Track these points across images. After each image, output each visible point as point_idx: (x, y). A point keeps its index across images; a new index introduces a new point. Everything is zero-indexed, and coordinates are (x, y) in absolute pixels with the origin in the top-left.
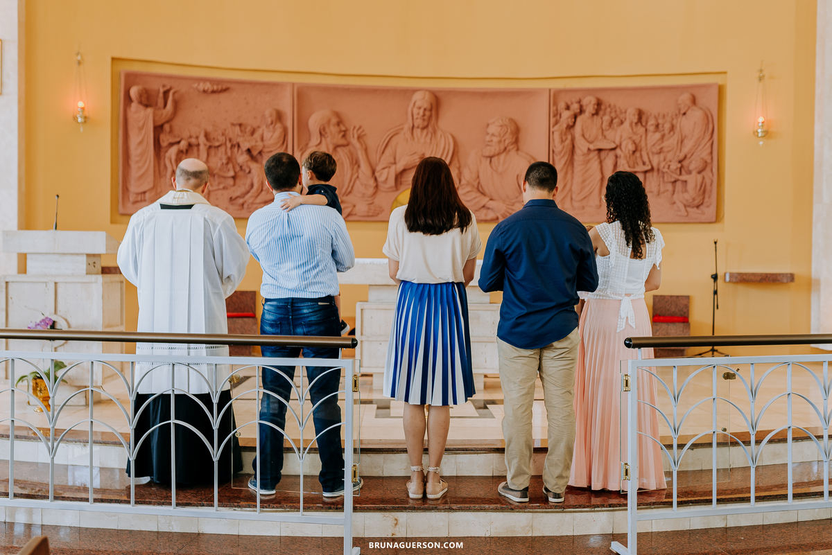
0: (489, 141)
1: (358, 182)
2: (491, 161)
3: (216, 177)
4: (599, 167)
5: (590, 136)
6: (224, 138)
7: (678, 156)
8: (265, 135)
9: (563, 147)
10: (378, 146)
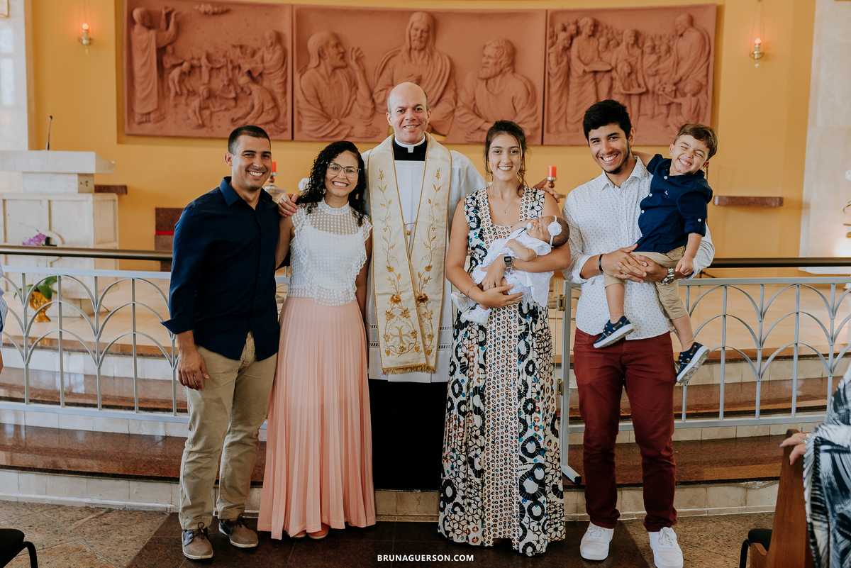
0: (485, 63)
1: (356, 104)
2: (487, 83)
3: (218, 98)
4: (594, 90)
5: (586, 58)
6: (225, 60)
7: (674, 79)
8: (265, 57)
9: (559, 69)
10: (376, 69)
